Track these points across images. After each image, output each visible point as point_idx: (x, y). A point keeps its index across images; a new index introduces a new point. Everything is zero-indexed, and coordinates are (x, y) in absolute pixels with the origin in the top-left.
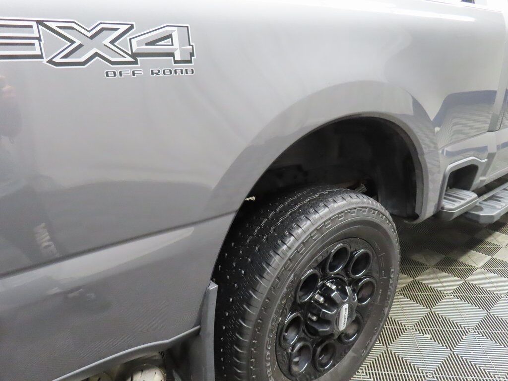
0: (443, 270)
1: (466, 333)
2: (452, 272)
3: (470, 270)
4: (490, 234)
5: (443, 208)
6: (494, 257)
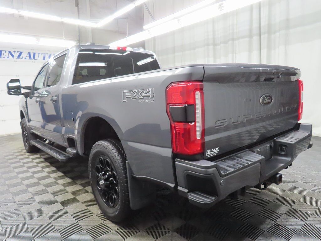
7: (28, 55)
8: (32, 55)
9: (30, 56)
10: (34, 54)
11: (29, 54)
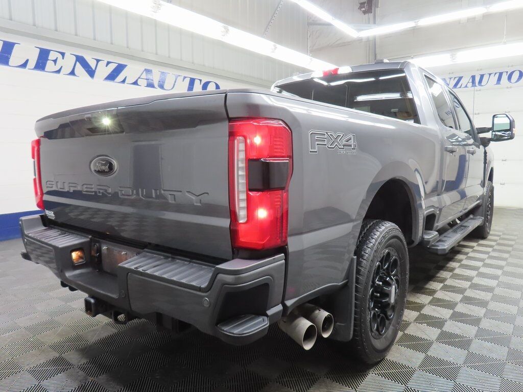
0: (418, 293)
1: (446, 321)
2: (424, 293)
3: (434, 292)
4: (438, 272)
5: (424, 238)
6: (445, 283)
7: (471, 81)
8: (477, 79)
9: (473, 82)
10: (482, 76)
11: (473, 77)
